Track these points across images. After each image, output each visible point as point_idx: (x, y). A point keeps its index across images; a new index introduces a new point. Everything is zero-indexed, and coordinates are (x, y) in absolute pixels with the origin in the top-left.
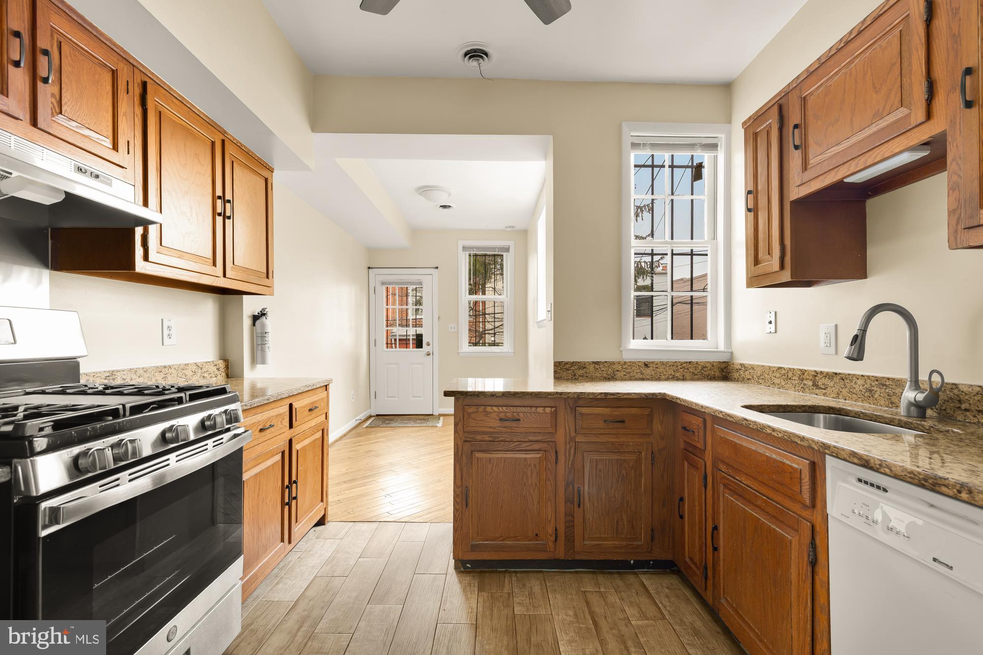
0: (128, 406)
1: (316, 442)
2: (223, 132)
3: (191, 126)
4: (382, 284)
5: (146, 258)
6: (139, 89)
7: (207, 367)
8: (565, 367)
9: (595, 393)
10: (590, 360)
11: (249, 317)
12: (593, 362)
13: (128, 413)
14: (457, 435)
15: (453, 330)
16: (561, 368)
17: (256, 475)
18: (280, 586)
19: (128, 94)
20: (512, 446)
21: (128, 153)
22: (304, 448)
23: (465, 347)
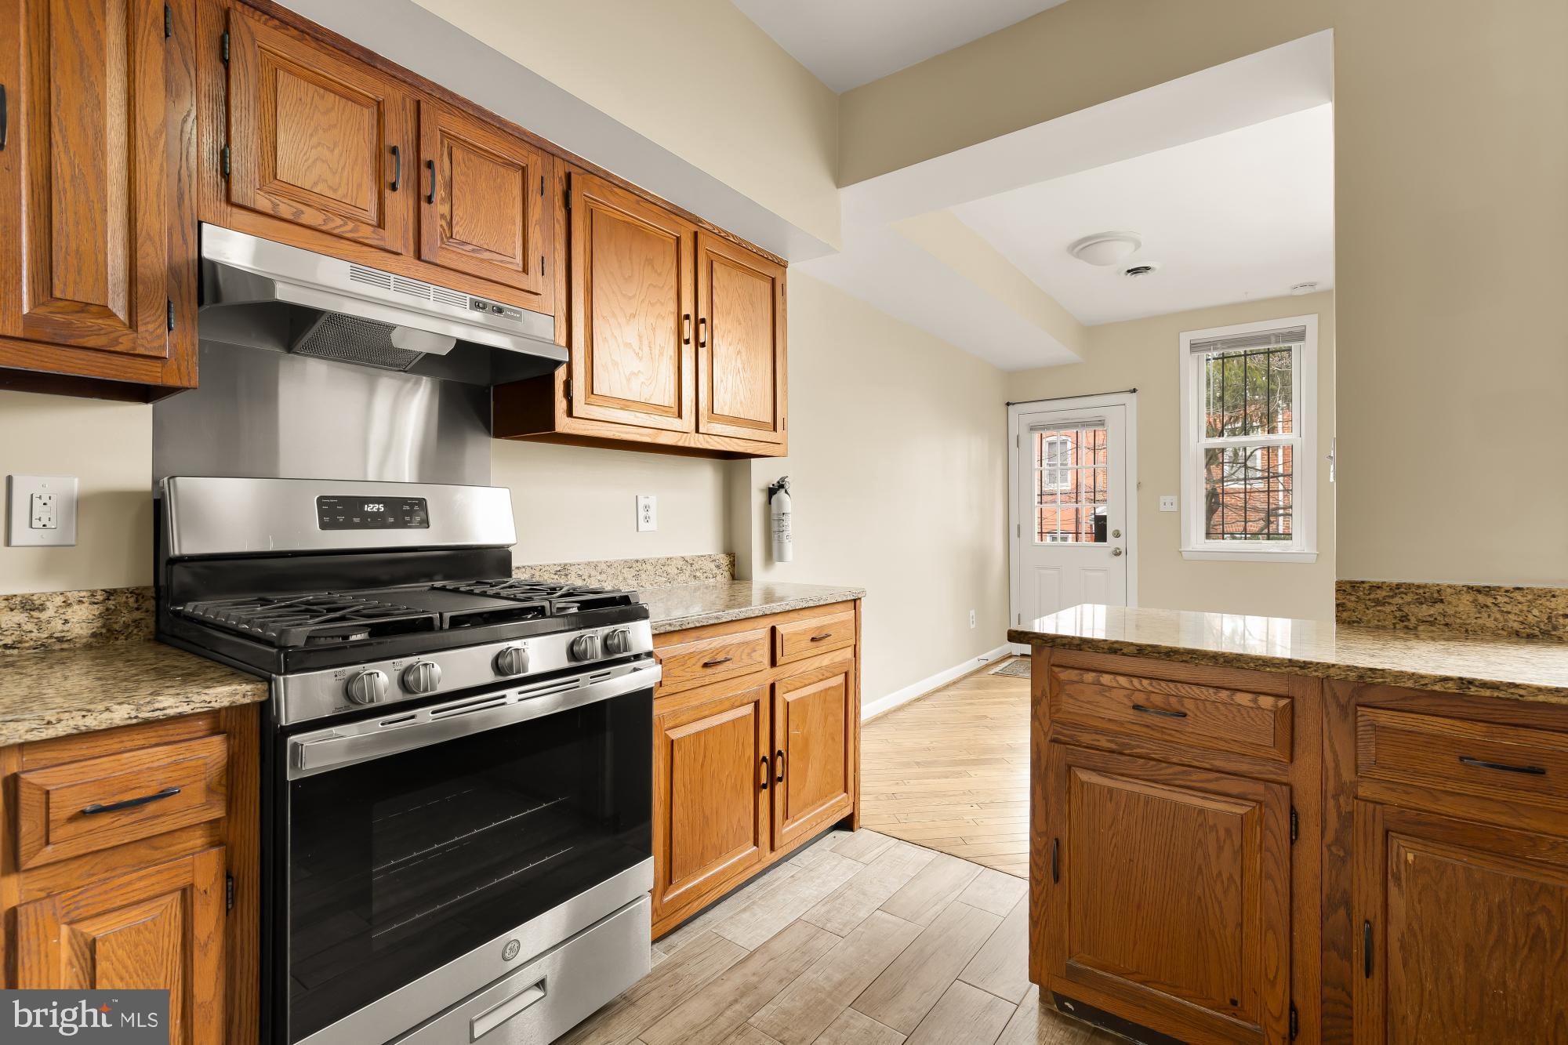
0: (447, 615)
1: (829, 692)
2: (695, 220)
3: (642, 221)
4: (1031, 429)
5: (570, 413)
6: (562, 185)
7: (700, 562)
8: (1372, 596)
9: (1422, 677)
10: (1459, 583)
11: (762, 490)
12: (1470, 588)
13: (446, 626)
14: (1037, 723)
15: (1169, 508)
16: (1358, 597)
17: (698, 734)
18: (746, 916)
19: (542, 194)
20: (1162, 772)
21: (543, 274)
22: (801, 701)
23: (1195, 539)
